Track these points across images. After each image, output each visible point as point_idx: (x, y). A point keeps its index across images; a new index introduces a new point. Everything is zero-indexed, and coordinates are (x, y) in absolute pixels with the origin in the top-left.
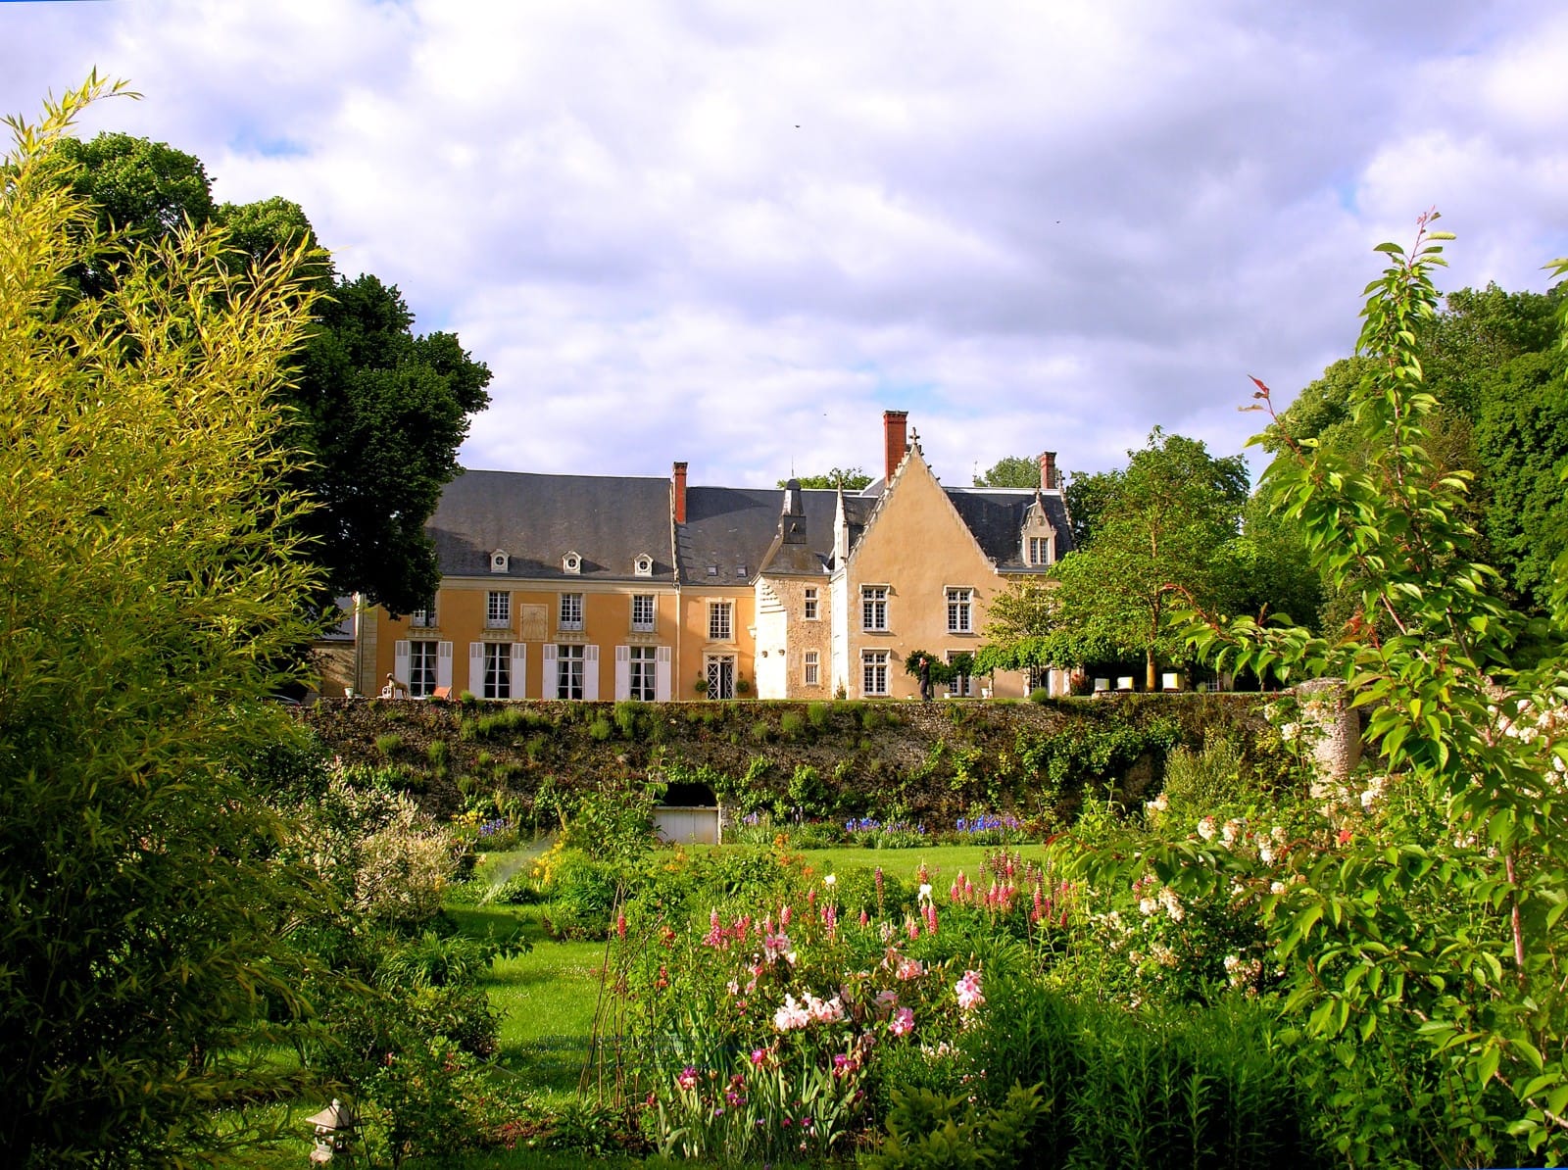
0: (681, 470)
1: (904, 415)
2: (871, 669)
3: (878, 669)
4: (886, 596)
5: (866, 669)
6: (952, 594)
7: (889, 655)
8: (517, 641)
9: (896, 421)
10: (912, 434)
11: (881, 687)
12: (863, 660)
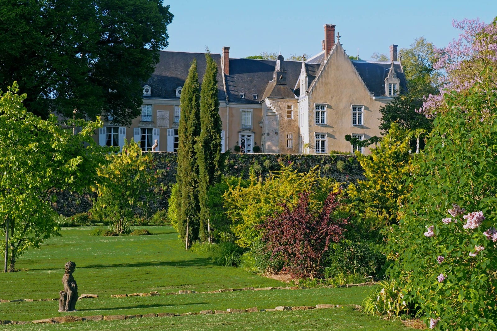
0: (227, 51)
1: (333, 27)
2: (319, 142)
3: (322, 142)
4: (326, 108)
5: (316, 141)
6: (354, 109)
7: (327, 135)
8: (155, 127)
9: (330, 29)
10: (337, 35)
11: (323, 150)
12: (315, 137)
